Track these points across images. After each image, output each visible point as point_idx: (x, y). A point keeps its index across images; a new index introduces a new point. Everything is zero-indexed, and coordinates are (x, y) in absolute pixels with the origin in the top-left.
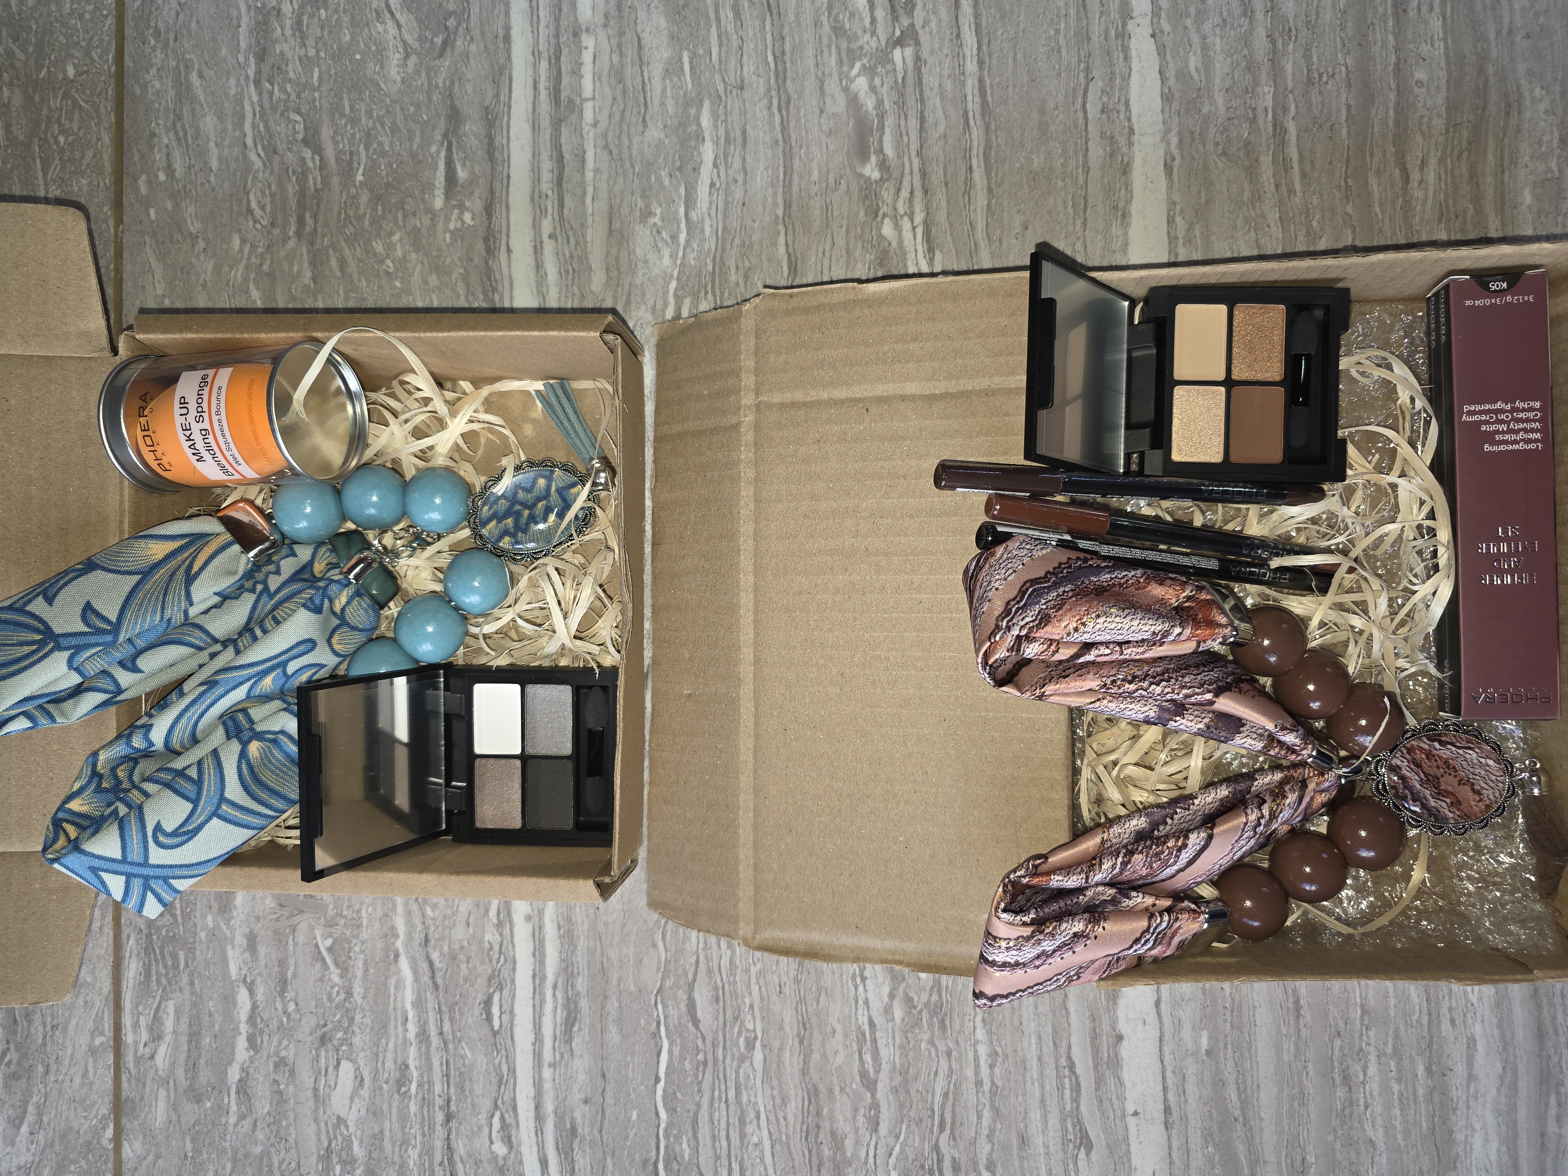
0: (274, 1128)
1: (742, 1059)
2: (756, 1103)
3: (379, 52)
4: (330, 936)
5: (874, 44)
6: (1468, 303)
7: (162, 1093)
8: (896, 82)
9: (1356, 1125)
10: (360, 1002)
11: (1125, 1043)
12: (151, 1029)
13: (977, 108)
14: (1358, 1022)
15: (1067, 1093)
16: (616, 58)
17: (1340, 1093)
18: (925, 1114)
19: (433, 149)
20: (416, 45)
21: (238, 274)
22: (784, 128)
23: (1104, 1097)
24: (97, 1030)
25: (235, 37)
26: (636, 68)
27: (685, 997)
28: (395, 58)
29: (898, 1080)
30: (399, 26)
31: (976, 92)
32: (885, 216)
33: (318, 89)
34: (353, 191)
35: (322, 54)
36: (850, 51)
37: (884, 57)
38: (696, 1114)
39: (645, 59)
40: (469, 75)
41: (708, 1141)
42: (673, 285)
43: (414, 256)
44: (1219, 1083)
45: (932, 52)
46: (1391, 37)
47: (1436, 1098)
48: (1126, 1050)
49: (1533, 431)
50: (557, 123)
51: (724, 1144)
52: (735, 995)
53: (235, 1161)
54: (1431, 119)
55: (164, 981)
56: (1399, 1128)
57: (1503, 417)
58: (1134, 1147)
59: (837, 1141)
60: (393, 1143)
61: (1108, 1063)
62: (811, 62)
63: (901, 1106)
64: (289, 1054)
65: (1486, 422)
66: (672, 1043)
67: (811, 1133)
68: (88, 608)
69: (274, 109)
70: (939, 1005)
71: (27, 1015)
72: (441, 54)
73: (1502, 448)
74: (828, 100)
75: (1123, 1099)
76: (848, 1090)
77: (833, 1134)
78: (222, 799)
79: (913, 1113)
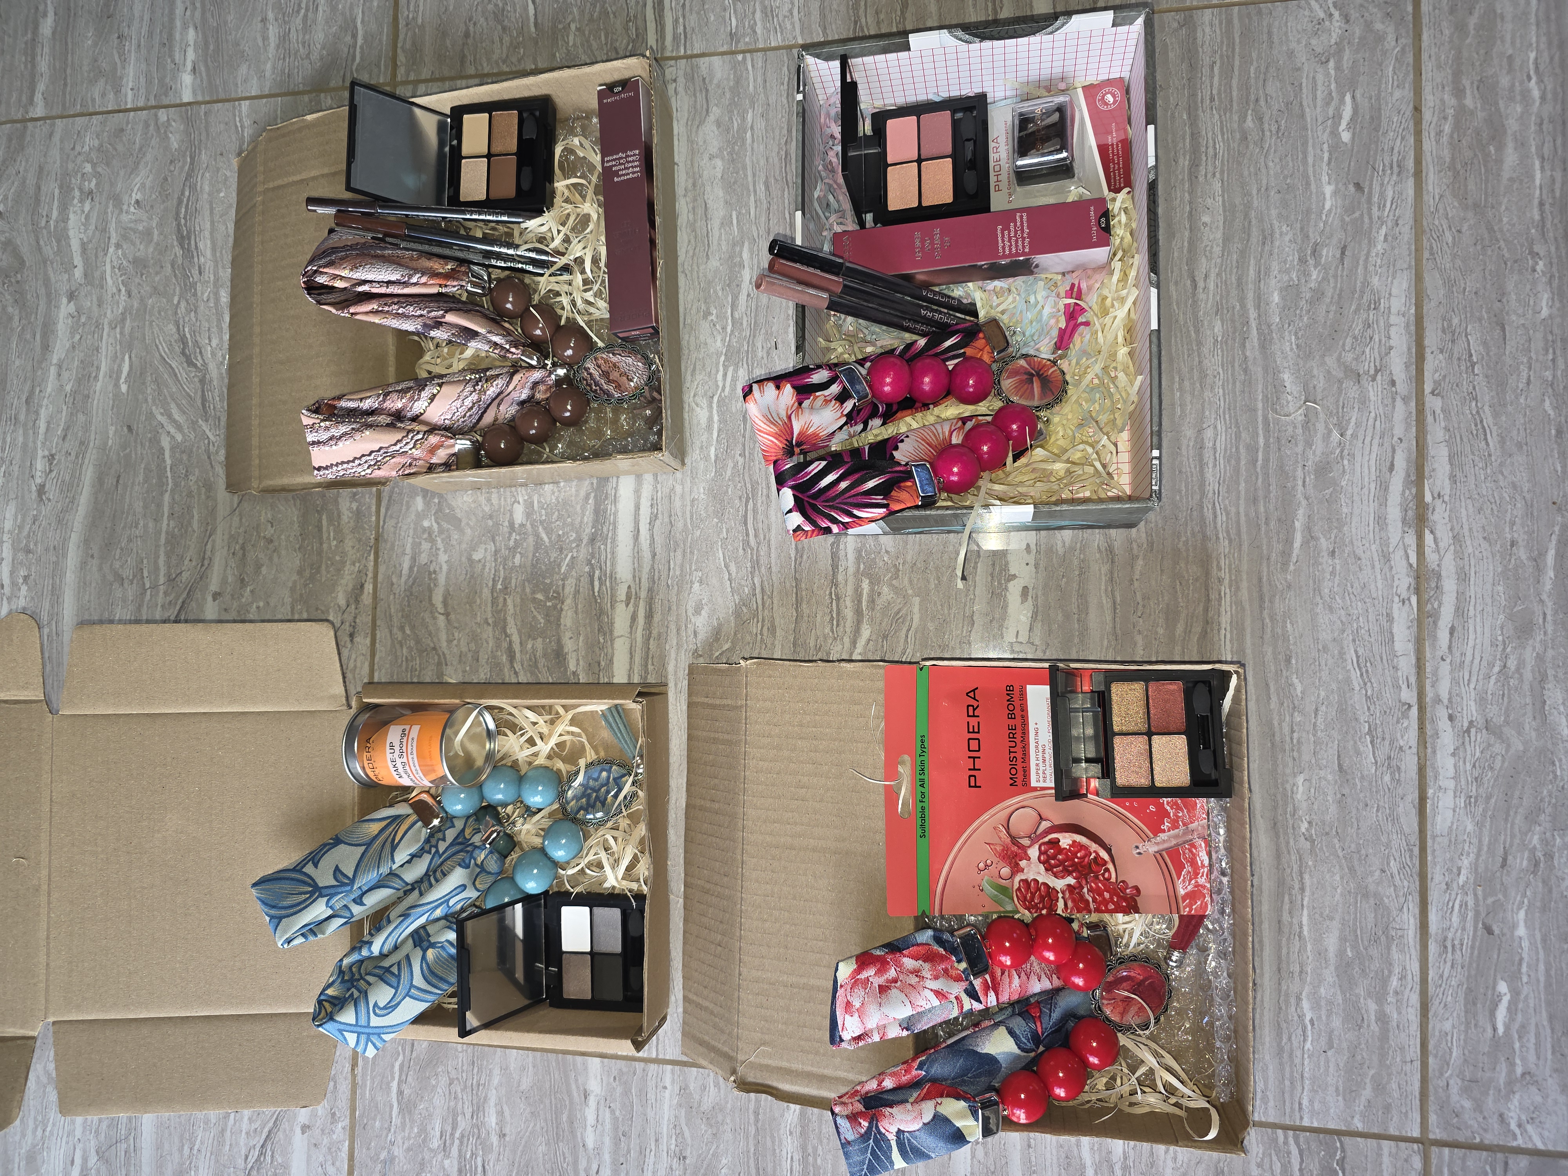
16: (691, 217)
26: (704, 222)
39: (709, 217)
42: (723, 358)
46: (1186, 195)
54: (1212, 247)
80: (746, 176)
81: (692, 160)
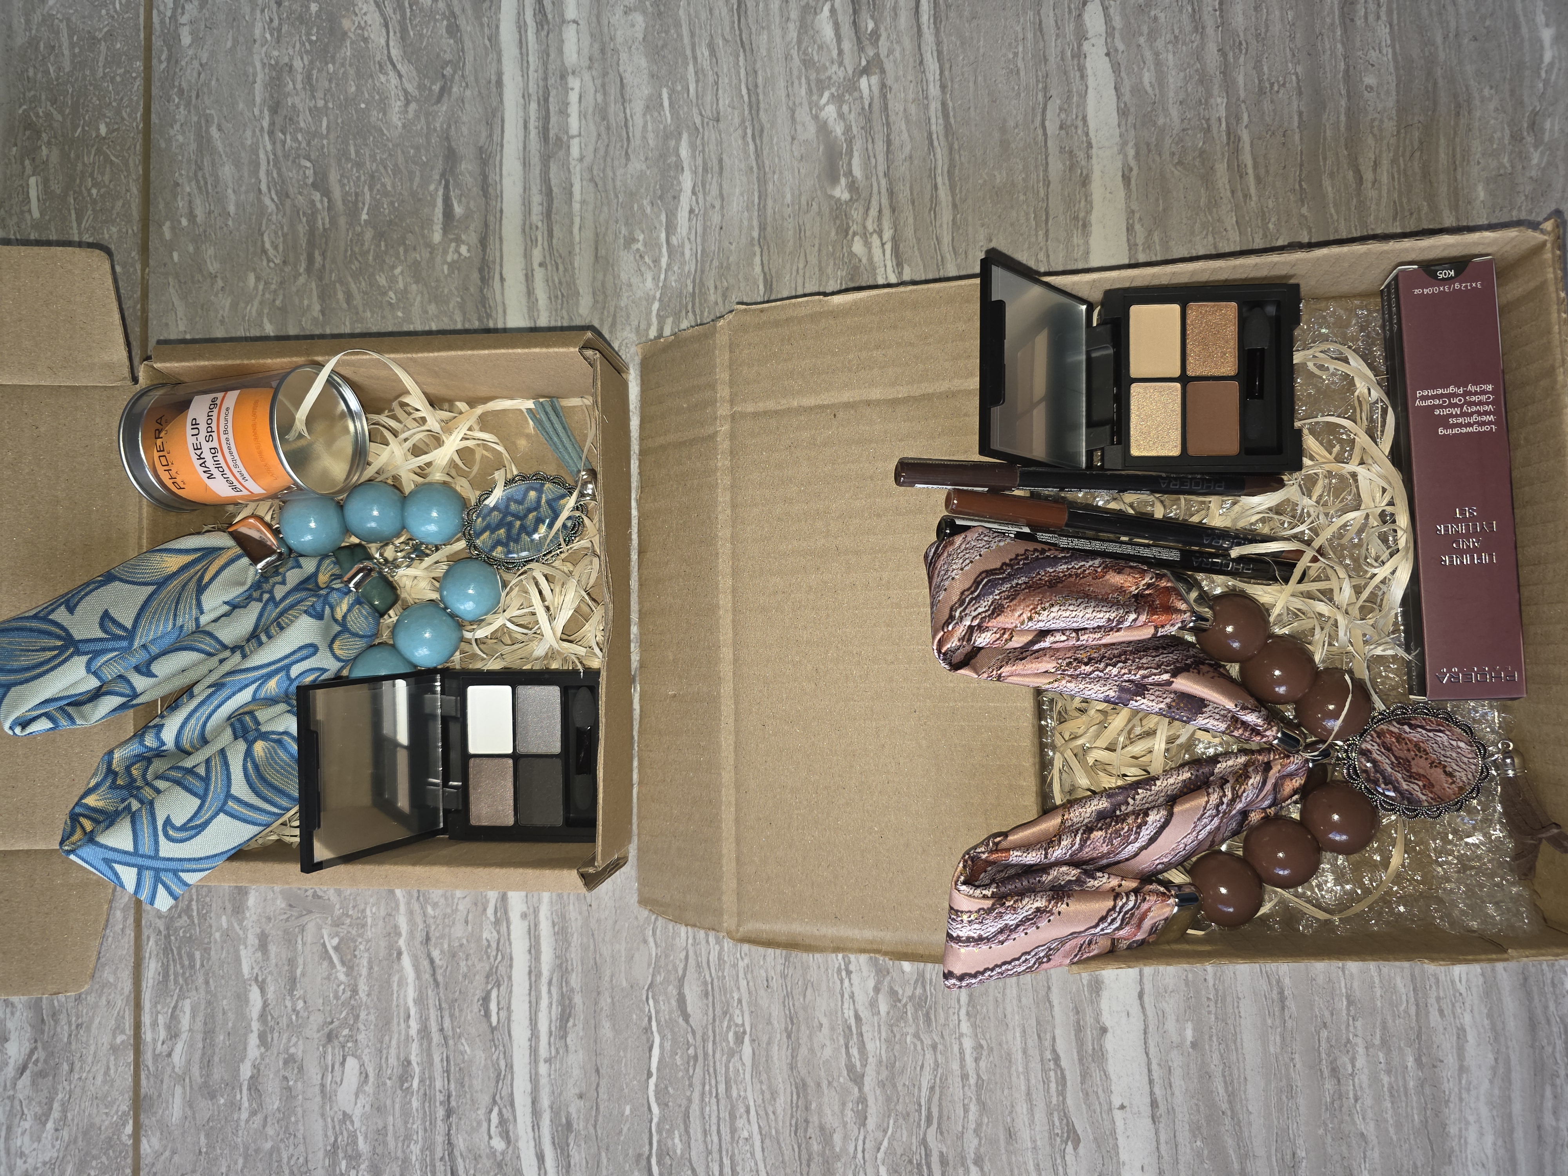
0: (283, 1123)
1: (731, 1054)
2: (746, 1098)
3: (382, 100)
4: (337, 935)
5: (841, 74)
6: (1417, 291)
7: (178, 1090)
8: (863, 109)
9: (1347, 1118)
10: (364, 999)
11: (1109, 1036)
12: (168, 1027)
13: (941, 129)
14: (1344, 1013)
15: (1053, 1086)
16: (600, 97)
17: (1329, 1085)
18: (912, 1108)
19: (432, 187)
20: (416, 93)
21: (253, 309)
22: (758, 155)
23: (1090, 1090)
24: (118, 1029)
25: (251, 93)
26: (619, 105)
27: (675, 992)
28: (396, 105)
29: (885, 1074)
30: (400, 76)
31: (940, 114)
32: (855, 234)
33: (327, 137)
34: (358, 229)
35: (330, 105)
36: (819, 81)
37: (851, 86)
38: (688, 1108)
39: (627, 97)
40: (465, 118)
41: (700, 1136)
42: (656, 306)
43: (414, 287)
44: (1205, 1076)
45: (897, 79)
46: (1339, 46)
47: (1428, 1090)
48: (1110, 1042)
49: (1486, 413)
50: (546, 159)
51: (715, 1139)
52: (723, 989)
53: (246, 1157)
54: (1382, 121)
55: (181, 981)
56: (1391, 1121)
57: (1456, 400)
58: (1121, 1141)
59: (826, 1135)
60: (396, 1139)
61: (1093, 1056)
62: (782, 93)
63: (888, 1100)
64: (297, 1051)
65: (1439, 407)
66: (663, 1038)
67: (799, 1127)
68: (106, 617)
69: (286, 157)
70: (924, 999)
71: (54, 1015)
72: (439, 100)
73: (1456, 431)
74: (799, 128)
75: (1108, 1092)
76: (835, 1084)
77: (822, 1128)
78: (229, 796)
79: (900, 1108)
80: (680, 36)
81: (598, 17)
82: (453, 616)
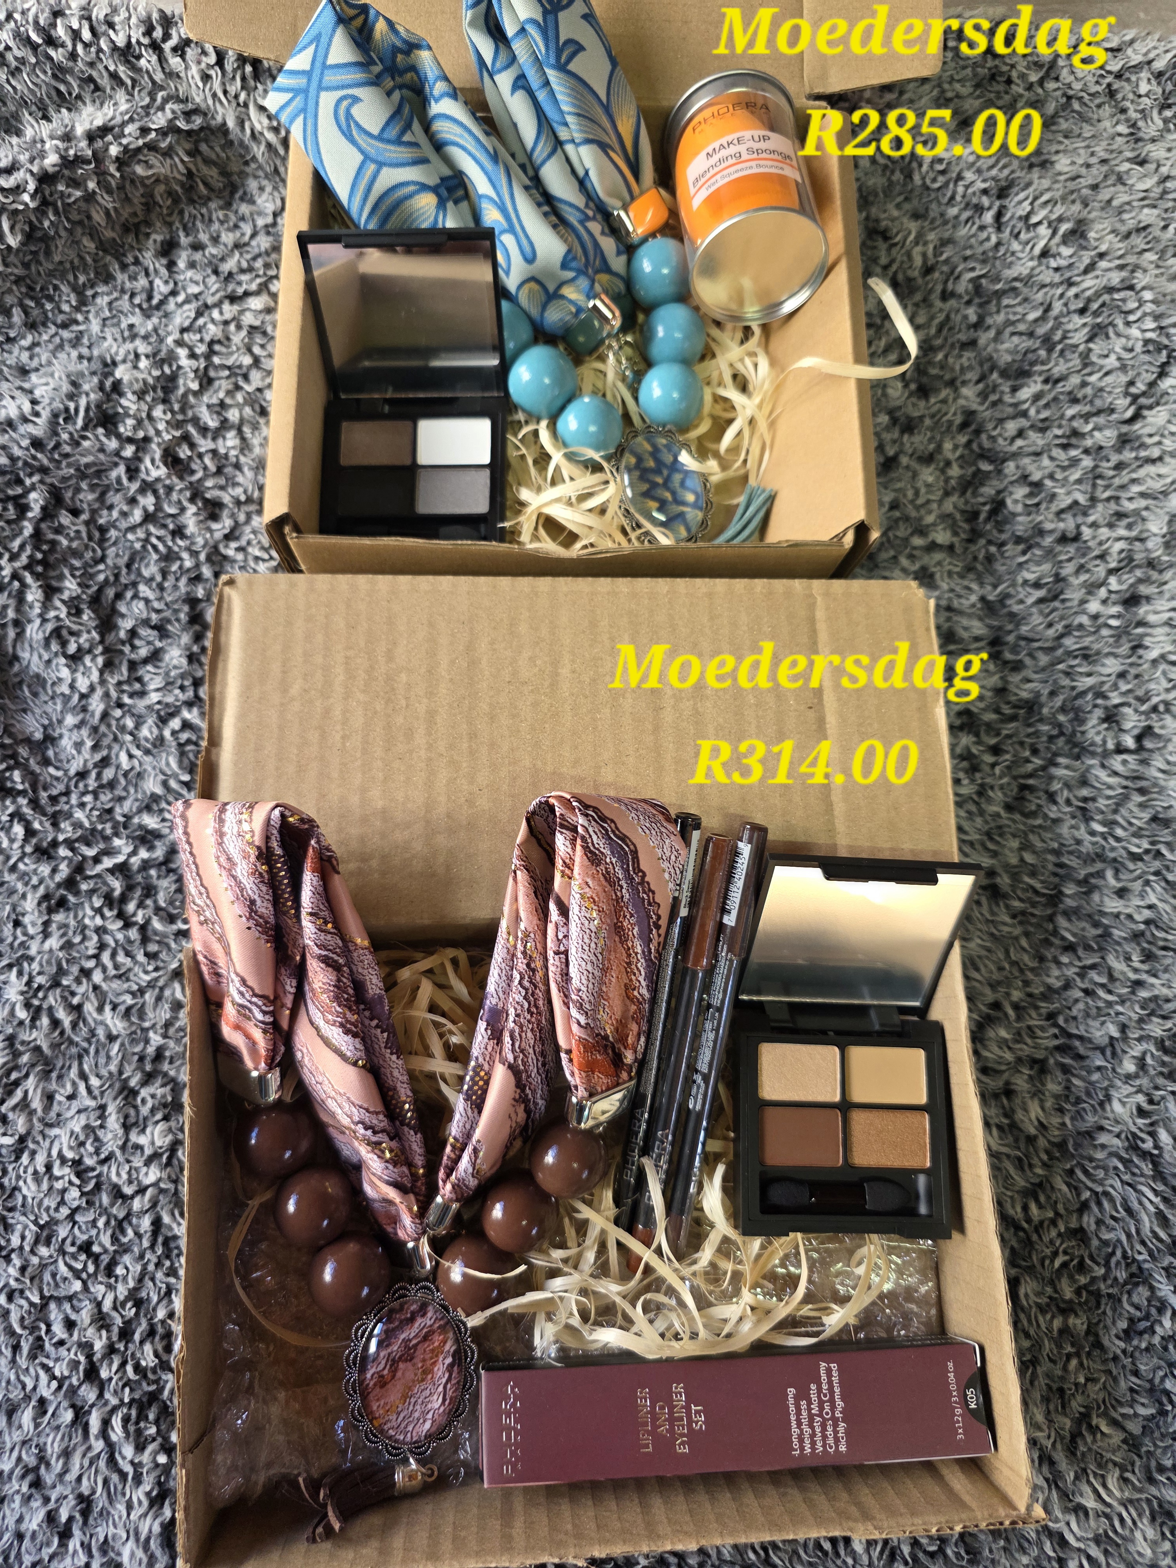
6: (950, 1365)
49: (813, 1444)
57: (827, 1408)
65: (819, 1389)
68: (579, 47)
73: (792, 1408)
78: (381, 165)
82: (562, 409)
